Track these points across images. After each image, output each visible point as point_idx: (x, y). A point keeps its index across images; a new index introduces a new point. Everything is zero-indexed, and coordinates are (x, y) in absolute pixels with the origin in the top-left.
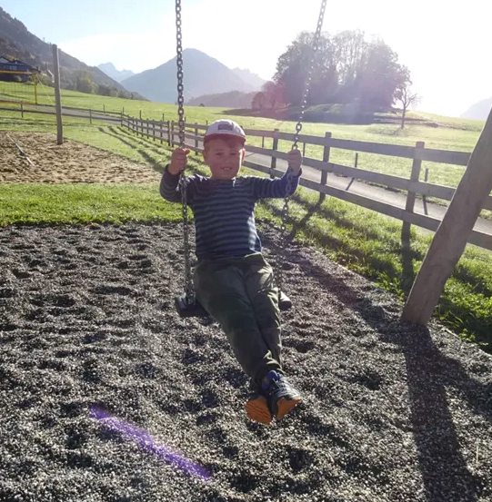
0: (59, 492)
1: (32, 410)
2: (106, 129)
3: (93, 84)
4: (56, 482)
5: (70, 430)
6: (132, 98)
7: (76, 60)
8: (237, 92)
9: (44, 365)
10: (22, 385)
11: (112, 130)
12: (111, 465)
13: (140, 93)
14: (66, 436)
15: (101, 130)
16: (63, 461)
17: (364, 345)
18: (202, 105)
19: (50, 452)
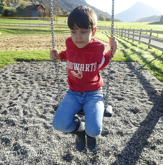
0: (35, 122)
1: (40, 105)
2: (104, 32)
3: (105, 18)
4: (35, 120)
5: (45, 110)
6: (117, 21)
7: (100, 11)
8: (155, 16)
9: (48, 95)
10: (40, 99)
11: (106, 32)
12: (49, 119)
13: (120, 19)
14: (43, 111)
15: (102, 33)
16: (39, 116)
17: (141, 101)
18: (141, 22)
19: (38, 114)
